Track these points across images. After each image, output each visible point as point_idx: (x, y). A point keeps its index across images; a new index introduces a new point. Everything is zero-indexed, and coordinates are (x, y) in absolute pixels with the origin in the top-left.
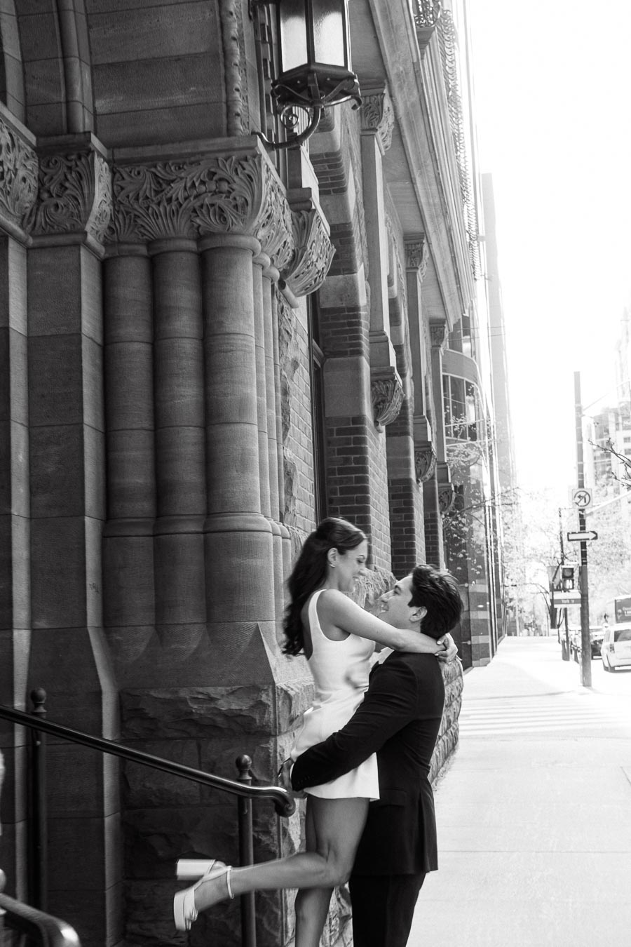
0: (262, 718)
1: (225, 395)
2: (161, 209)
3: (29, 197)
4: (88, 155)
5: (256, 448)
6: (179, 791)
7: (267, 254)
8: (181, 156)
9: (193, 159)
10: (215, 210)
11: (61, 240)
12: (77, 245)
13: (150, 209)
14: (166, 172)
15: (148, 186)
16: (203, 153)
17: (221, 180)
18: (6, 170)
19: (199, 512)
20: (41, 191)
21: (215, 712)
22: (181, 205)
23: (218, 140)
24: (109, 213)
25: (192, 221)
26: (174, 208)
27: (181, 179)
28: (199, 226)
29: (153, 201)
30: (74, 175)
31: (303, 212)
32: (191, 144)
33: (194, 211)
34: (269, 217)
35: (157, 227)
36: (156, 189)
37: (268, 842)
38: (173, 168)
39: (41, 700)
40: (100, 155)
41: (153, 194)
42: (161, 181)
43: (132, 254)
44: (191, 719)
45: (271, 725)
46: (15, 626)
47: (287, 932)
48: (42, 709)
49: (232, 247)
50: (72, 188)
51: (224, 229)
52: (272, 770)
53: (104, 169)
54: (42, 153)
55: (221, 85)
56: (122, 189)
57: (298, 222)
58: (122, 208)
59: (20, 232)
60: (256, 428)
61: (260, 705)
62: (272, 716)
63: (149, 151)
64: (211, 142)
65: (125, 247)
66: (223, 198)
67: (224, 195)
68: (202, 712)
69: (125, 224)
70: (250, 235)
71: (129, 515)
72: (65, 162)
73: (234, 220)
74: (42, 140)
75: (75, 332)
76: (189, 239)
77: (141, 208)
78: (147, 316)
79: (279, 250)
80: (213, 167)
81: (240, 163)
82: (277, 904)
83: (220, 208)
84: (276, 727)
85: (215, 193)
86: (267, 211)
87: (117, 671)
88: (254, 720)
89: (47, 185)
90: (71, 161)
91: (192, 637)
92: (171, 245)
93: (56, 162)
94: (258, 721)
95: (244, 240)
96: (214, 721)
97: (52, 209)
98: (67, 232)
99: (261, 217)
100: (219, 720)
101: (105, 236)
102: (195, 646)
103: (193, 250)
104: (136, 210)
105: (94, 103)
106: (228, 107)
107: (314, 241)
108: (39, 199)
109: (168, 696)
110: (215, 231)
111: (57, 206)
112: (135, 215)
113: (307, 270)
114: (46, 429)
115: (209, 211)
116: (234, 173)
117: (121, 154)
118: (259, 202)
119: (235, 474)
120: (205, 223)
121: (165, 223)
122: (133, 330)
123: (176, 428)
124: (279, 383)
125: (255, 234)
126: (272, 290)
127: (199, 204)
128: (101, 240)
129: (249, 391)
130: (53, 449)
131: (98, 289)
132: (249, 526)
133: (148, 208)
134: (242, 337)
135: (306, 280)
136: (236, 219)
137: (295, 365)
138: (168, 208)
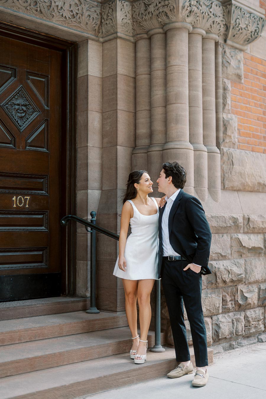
1: (170, 92)
2: (147, 17)
3: (94, 23)
4: (115, 1)
5: (186, 113)
7: (201, 28)
10: (164, 13)
11: (110, 37)
12: (116, 38)
13: (143, 18)
14: (148, 1)
15: (143, 8)
18: (76, 14)
19: (163, 143)
20: (102, 19)
22: (153, 14)
24: (130, 23)
25: (158, 20)
26: (151, 16)
27: (153, 3)
28: (161, 22)
29: (144, 14)
30: (111, 10)
31: (228, 6)
33: (157, 16)
34: (190, 12)
35: (147, 25)
36: (145, 9)
39: (94, 216)
41: (144, 12)
42: (147, 6)
43: (142, 38)
46: (89, 188)
48: (94, 219)
49: (174, 28)
50: (110, 15)
51: (169, 21)
53: (125, 5)
54: (102, 4)
56: (135, 12)
57: (226, 11)
58: (135, 20)
59: (94, 37)
60: (185, 105)
65: (138, 36)
66: (166, 8)
67: (167, 6)
69: (137, 26)
70: (181, 22)
71: (140, 145)
73: (172, 17)
75: (114, 74)
76: (159, 28)
77: (140, 18)
78: (149, 63)
79: (210, 26)
83: (165, 12)
85: (163, 6)
86: (187, 10)
89: (103, 16)
90: (110, 5)
93: (106, 6)
95: (177, 25)
97: (106, 26)
98: (113, 34)
99: (183, 13)
101: (132, 33)
103: (162, 32)
104: (139, 20)
108: (102, 22)
110: (166, 23)
111: (107, 24)
112: (139, 22)
113: (239, 32)
114: (107, 113)
115: (162, 15)
118: (179, 6)
119: (173, 125)
120: (163, 20)
121: (149, 22)
122: (143, 70)
123: (154, 108)
124: (221, 85)
125: (184, 20)
126: (217, 44)
127: (158, 12)
128: (131, 35)
129: (180, 89)
130: (109, 121)
131: (132, 55)
132: (176, 147)
133: (142, 18)
134: (177, 67)
135: (243, 37)
136: (172, 16)
137: (239, 77)
138: (149, 16)
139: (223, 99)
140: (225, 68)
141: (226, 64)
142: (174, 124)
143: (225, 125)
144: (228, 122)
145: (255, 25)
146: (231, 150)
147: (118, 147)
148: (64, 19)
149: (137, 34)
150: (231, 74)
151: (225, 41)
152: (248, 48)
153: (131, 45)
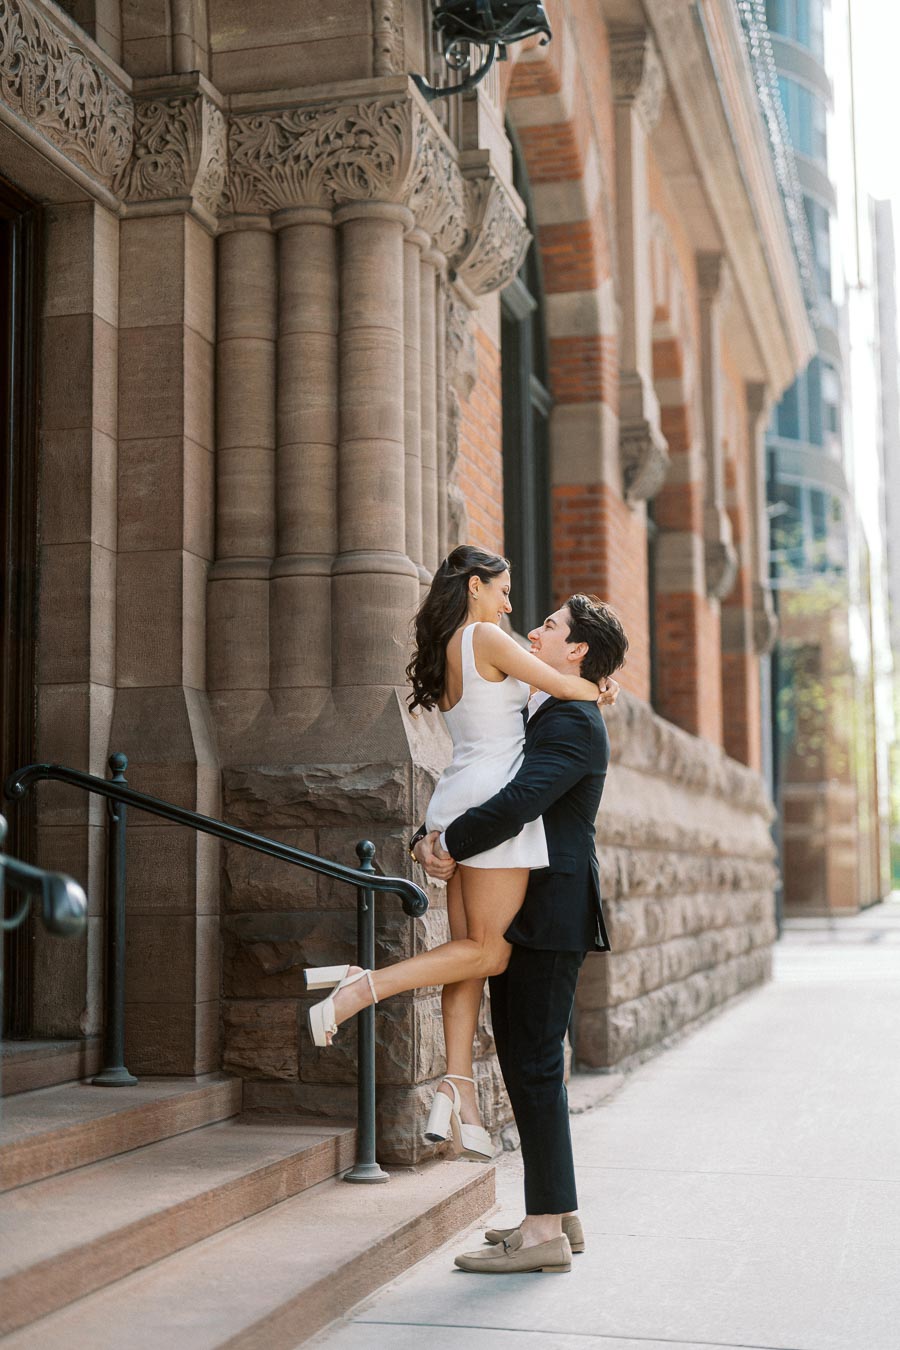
0: (394, 801)
1: (361, 404)
2: (287, 169)
3: (120, 153)
4: (194, 100)
5: (401, 471)
6: (291, 891)
7: (426, 231)
8: (314, 103)
9: (328, 106)
10: (353, 171)
11: (161, 207)
12: (183, 213)
13: (274, 170)
14: (295, 124)
15: (271, 141)
16: (340, 99)
17: (362, 132)
18: (89, 115)
19: (327, 552)
20: (137, 146)
21: (337, 792)
22: (311, 165)
23: (361, 83)
24: (222, 175)
25: (325, 185)
26: (302, 168)
27: (313, 131)
28: (334, 191)
29: (276, 159)
30: (177, 125)
31: (480, 181)
32: (326, 87)
33: (328, 172)
34: (424, 181)
35: (283, 193)
36: (281, 144)
37: (398, 955)
38: (302, 118)
39: (121, 767)
40: (211, 101)
41: (277, 151)
42: (288, 135)
43: (251, 228)
44: (306, 802)
45: (406, 811)
46: (92, 679)
47: (419, 1066)
48: (121, 778)
49: (377, 219)
50: (174, 140)
51: (365, 195)
52: (405, 868)
53: (216, 119)
54: (140, 99)
55: (366, 13)
56: (240, 144)
57: (474, 193)
58: (239, 170)
59: (109, 196)
60: (401, 449)
61: (392, 784)
62: (407, 800)
63: (272, 98)
64: (351, 84)
65: (243, 219)
66: (363, 155)
67: (365, 151)
68: (320, 792)
69: (242, 189)
70: (398, 203)
71: (239, 554)
72: (167, 109)
73: (377, 182)
74: (140, 83)
75: (175, 322)
76: (323, 209)
77: (262, 168)
78: (269, 307)
79: (443, 227)
80: (350, 116)
81: (386, 112)
82: (407, 1031)
83: (359, 168)
84: (412, 814)
85: (353, 149)
86: (420, 173)
87: (219, 745)
88: (384, 803)
89: (144, 138)
90: (174, 107)
91: (312, 703)
92: (299, 216)
93: (156, 109)
94: (388, 805)
95: (390, 210)
96: (336, 804)
97: (150, 169)
98: (169, 199)
99: (412, 180)
100: (342, 803)
101: (218, 206)
102: (317, 715)
103: (328, 222)
104: (255, 171)
105: (209, 38)
106: (375, 41)
107: (494, 220)
108: (135, 156)
109: (280, 773)
110: (354, 198)
111: (155, 164)
112: (255, 178)
113: (485, 258)
114: (140, 443)
115: (346, 172)
116: (378, 124)
117: (241, 101)
118: (409, 160)
119: (371, 502)
120: (342, 187)
121: (292, 188)
122: (251, 324)
123: (300, 445)
124: (444, 401)
125: (406, 201)
126: (438, 278)
127: (333, 163)
128: (214, 210)
129: (392, 399)
130: (146, 468)
131: (209, 272)
132: (387, 567)
133: (270, 168)
134: (385, 332)
135: (486, 272)
136: (380, 181)
137: (471, 380)
138: (296, 168)
139: (448, 441)
140: (453, 353)
141: (456, 343)
142: (374, 499)
143: (452, 516)
147: (185, 553)
148: (64, 128)
149: (237, 214)
150: (462, 370)
151: (452, 277)
153: (209, 243)
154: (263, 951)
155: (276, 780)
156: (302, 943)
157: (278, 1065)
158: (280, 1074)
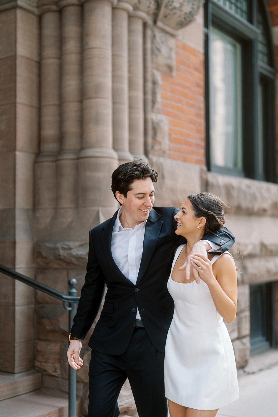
1: (88, 83)
11: (7, 6)
12: (16, 7)
19: (78, 148)
21: (71, 255)
43: (49, 11)
44: (61, 258)
65: (45, 7)
68: (65, 255)
75: (13, 55)
78: (58, 44)
91: (68, 215)
92: (65, 2)
96: (71, 260)
98: (9, 1)
100: (74, 260)
102: (70, 220)
103: (77, 4)
109: (52, 246)
113: (171, 12)
119: (91, 126)
122: (50, 52)
123: (66, 103)
124: (149, 77)
126: (145, 25)
128: (35, 5)
129: (101, 80)
130: (4, 117)
131: (36, 32)
132: (96, 155)
134: (98, 50)
135: (175, 19)
137: (170, 68)
139: (152, 95)
140: (155, 56)
142: (93, 125)
143: (154, 128)
144: (158, 124)
145: (190, 6)
146: (161, 160)
147: (17, 153)
149: (44, 5)
151: (155, 22)
152: (180, 33)
153: (35, 20)
154: (46, 321)
155: (51, 249)
156: (60, 319)
157: (53, 370)
158: (54, 374)
